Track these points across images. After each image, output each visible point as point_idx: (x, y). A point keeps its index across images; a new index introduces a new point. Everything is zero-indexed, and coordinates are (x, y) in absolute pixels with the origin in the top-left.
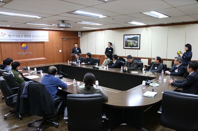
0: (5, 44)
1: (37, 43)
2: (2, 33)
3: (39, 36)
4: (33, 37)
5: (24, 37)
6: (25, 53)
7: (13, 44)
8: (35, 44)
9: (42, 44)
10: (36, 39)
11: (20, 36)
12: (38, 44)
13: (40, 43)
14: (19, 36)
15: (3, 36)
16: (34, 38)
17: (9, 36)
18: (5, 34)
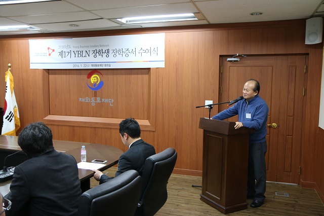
0: (57, 76)
1: (131, 74)
2: (49, 48)
3: (134, 52)
4: (115, 56)
5: (92, 56)
6: (96, 100)
7: (71, 76)
8: (124, 76)
9: (146, 77)
10: (124, 59)
11: (84, 54)
12: (133, 77)
13: (138, 74)
14: (80, 53)
15: (50, 55)
16: (119, 58)
17: (61, 53)
18: (53, 51)
